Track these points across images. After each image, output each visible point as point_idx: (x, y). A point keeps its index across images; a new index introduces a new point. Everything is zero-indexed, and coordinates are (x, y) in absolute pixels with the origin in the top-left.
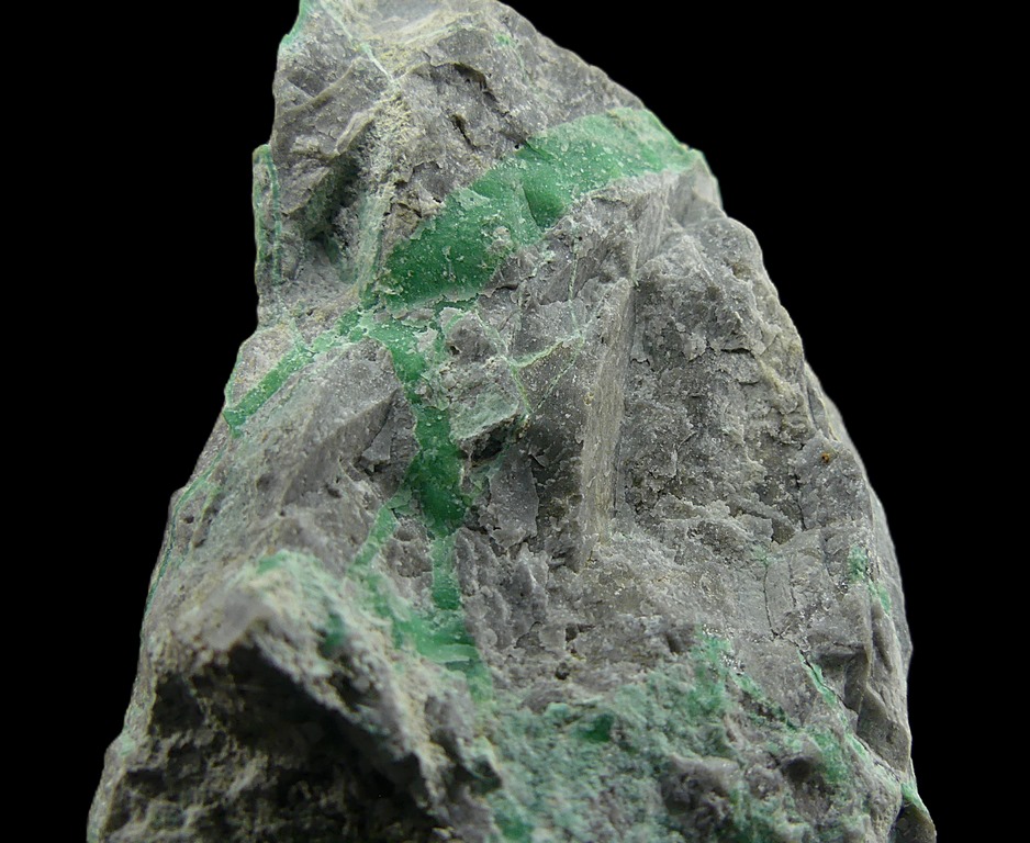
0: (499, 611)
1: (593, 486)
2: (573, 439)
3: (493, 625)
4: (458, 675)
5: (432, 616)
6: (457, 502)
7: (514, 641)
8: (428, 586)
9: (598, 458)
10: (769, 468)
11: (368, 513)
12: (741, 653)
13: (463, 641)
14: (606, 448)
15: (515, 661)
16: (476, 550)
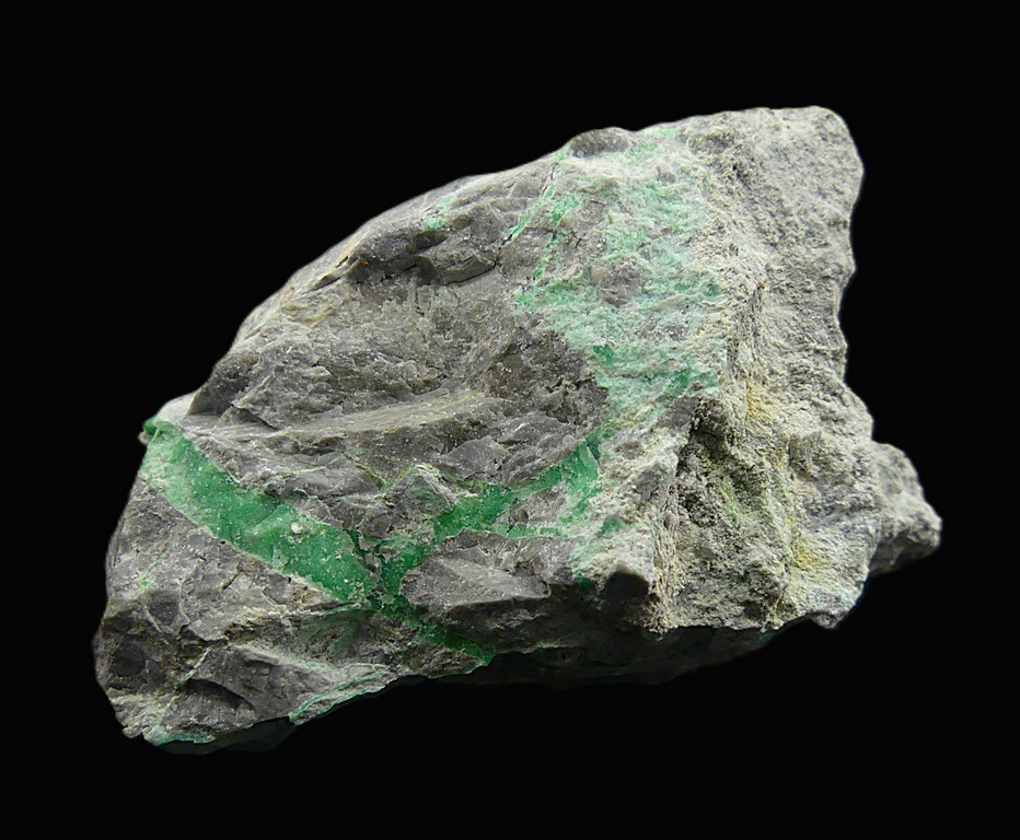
0: (549, 440)
1: (443, 410)
2: (420, 432)
3: (560, 440)
4: (601, 449)
5: (568, 480)
6: (488, 493)
7: (564, 424)
8: (550, 490)
9: (425, 413)
10: (383, 299)
11: (519, 544)
12: (518, 281)
13: (576, 454)
14: (413, 410)
15: (578, 419)
16: (514, 469)
